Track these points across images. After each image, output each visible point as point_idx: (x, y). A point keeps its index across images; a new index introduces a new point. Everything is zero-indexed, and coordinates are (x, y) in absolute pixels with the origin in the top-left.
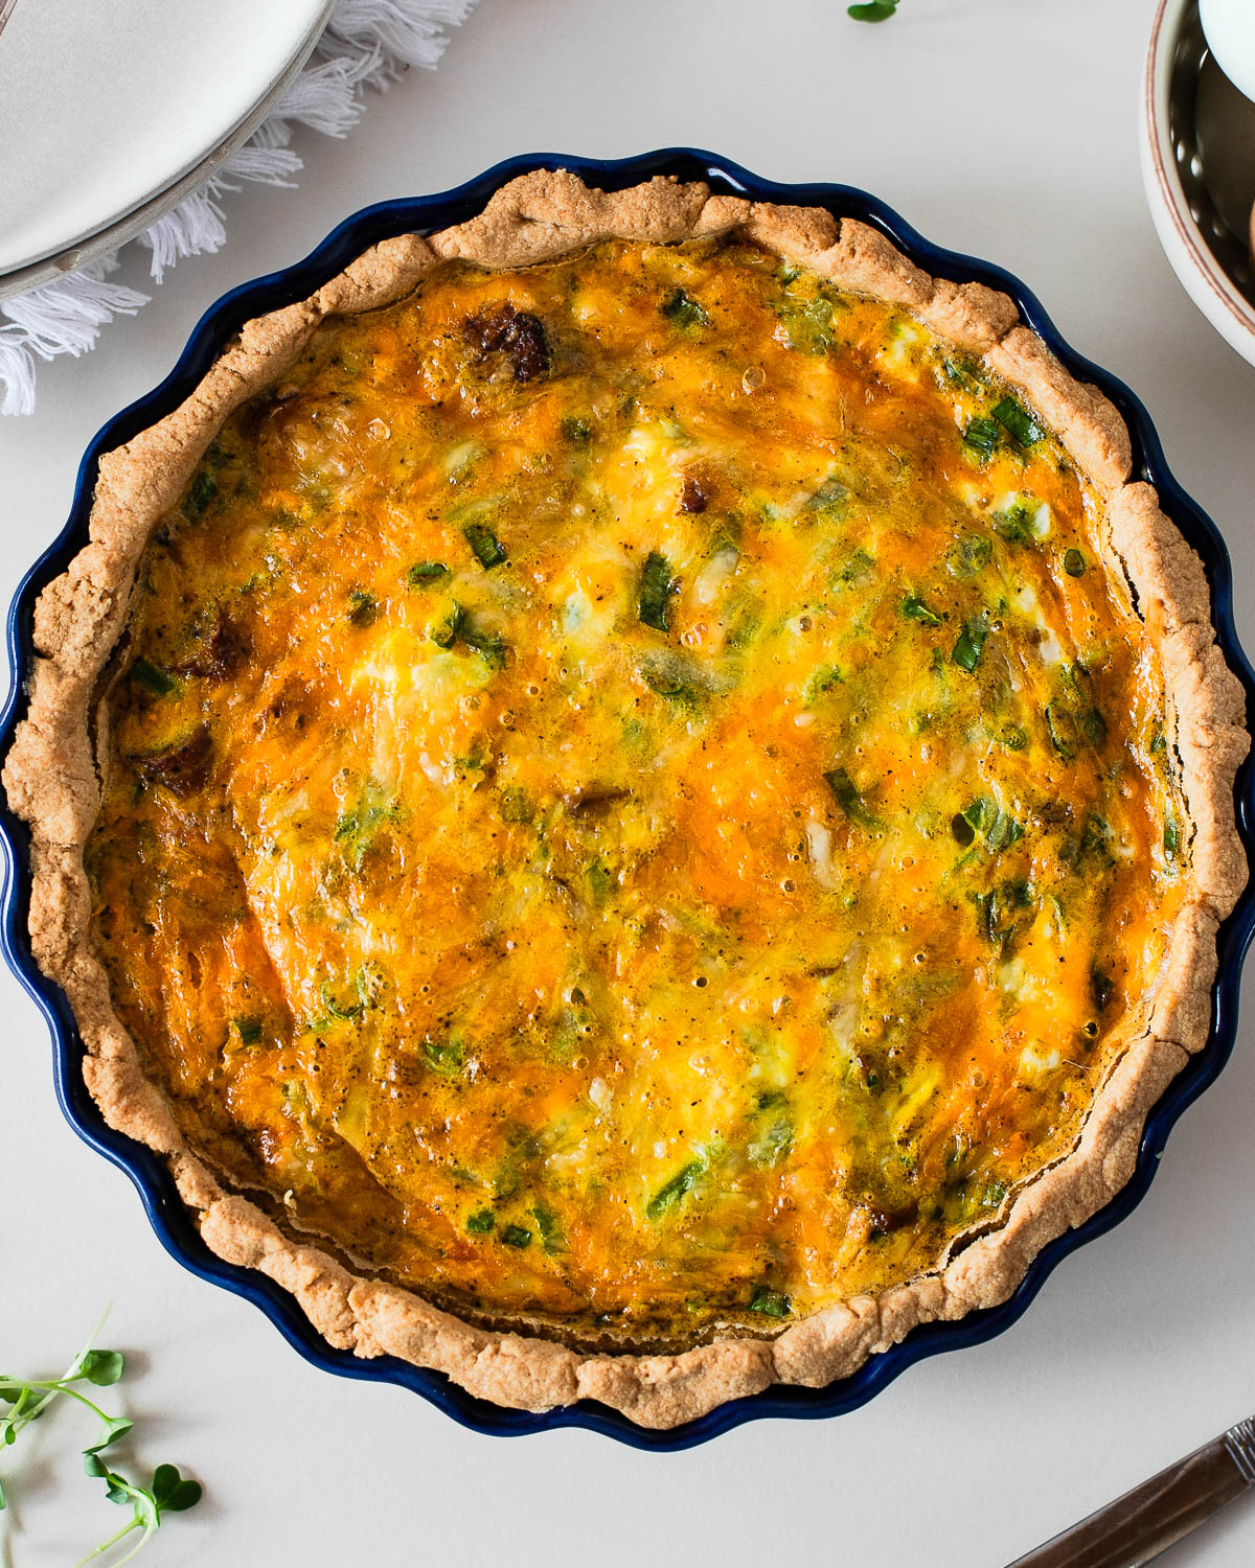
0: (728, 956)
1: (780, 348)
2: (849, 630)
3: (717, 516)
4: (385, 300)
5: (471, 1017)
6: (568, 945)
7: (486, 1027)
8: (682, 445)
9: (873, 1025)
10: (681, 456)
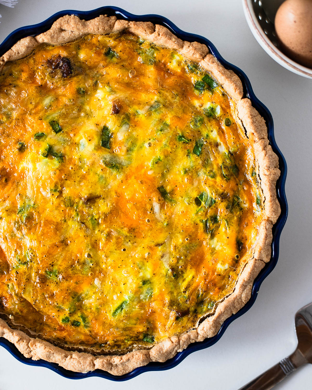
0: (132, 242)
1: (140, 64)
2: (163, 146)
3: (123, 114)
4: (24, 56)
5: (59, 263)
6: (86, 241)
7: (63, 266)
8: (112, 94)
9: (174, 259)
10: (112, 97)
